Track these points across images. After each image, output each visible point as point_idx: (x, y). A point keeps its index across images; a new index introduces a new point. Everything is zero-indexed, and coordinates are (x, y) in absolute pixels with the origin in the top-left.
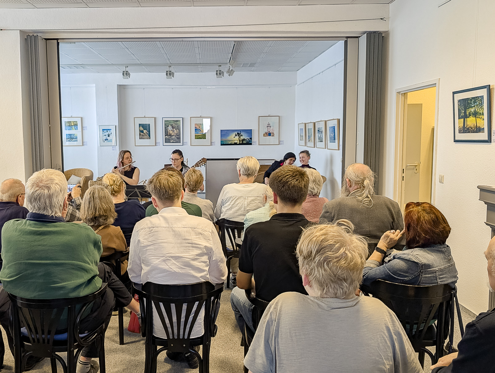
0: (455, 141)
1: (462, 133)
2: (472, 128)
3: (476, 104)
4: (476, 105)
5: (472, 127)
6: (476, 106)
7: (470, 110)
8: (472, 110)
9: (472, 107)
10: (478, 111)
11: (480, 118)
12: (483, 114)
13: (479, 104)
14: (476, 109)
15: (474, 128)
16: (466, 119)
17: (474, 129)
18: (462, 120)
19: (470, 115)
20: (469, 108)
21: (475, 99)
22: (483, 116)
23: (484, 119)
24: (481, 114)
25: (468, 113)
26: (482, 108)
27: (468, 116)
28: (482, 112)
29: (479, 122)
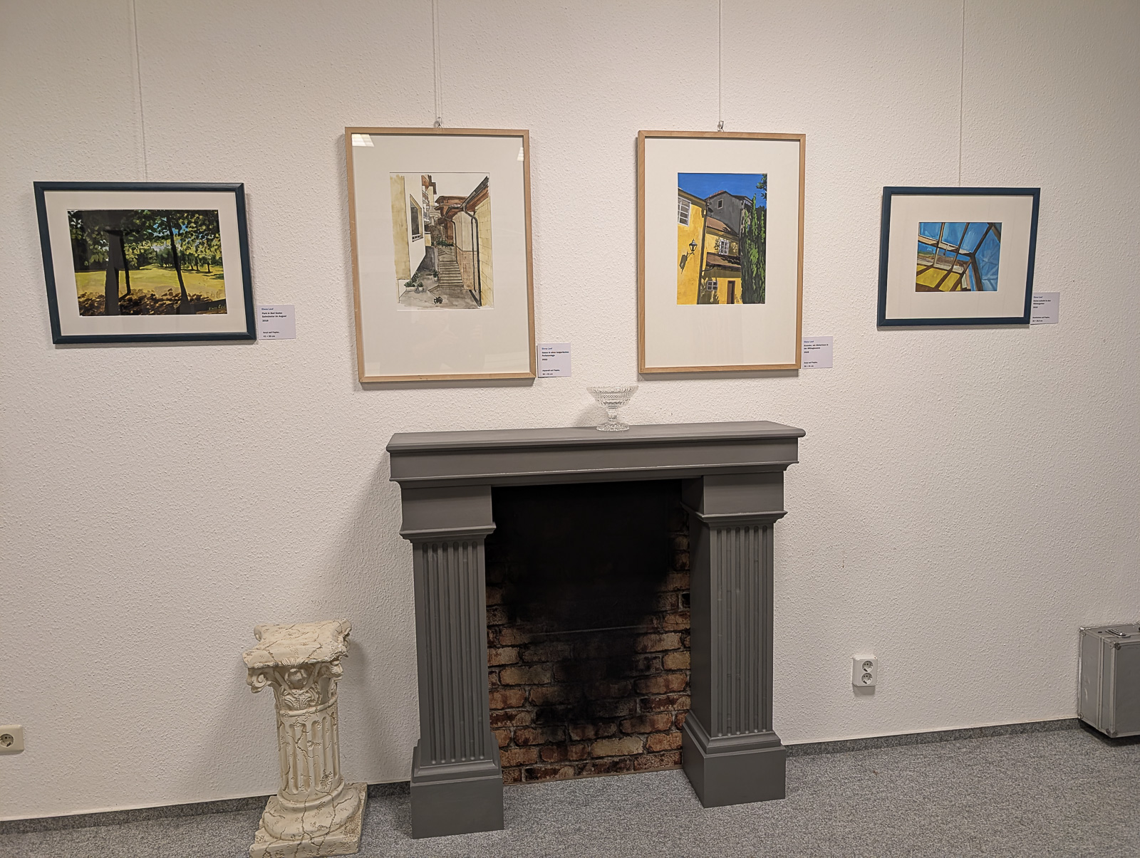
0: (60, 340)
1: (100, 314)
2: (156, 301)
3: (175, 231)
4: (180, 234)
5: (158, 296)
6: (177, 240)
7: (145, 245)
8: (158, 247)
9: (151, 238)
10: (192, 250)
11: (198, 271)
12: (218, 262)
13: (195, 232)
14: (178, 246)
15: (168, 300)
16: (122, 274)
17: (168, 302)
18: (101, 276)
19: (144, 260)
20: (138, 241)
21: (172, 218)
22: (218, 268)
23: (221, 277)
24: (204, 261)
25: (130, 255)
26: (210, 246)
27: (135, 262)
28: (214, 257)
29: (197, 284)
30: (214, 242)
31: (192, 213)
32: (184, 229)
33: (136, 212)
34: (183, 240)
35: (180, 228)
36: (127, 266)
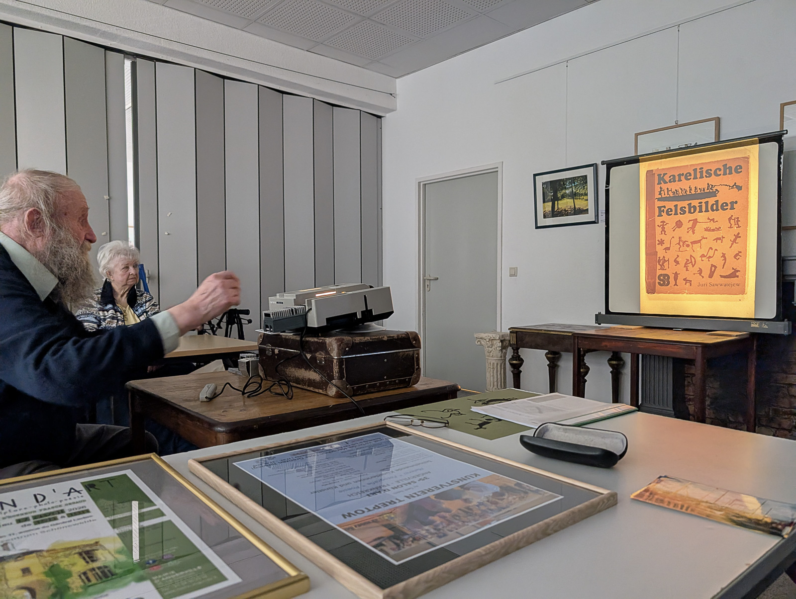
0: (538, 227)
1: (550, 217)
2: (566, 211)
3: (573, 185)
4: (575, 186)
5: (567, 209)
6: (574, 188)
7: (564, 191)
8: (568, 191)
9: (565, 188)
10: (578, 191)
11: (580, 199)
12: (586, 195)
13: (579, 184)
14: (574, 191)
16: (556, 202)
17: (570, 211)
18: (550, 204)
19: (563, 197)
20: (562, 190)
21: (573, 180)
22: (586, 197)
23: (587, 200)
24: (582, 194)
25: (559, 195)
26: (584, 189)
27: (560, 198)
28: (585, 192)
29: (580, 204)
30: (586, 187)
31: (579, 177)
32: (576, 183)
33: (561, 179)
34: (575, 188)
35: (575, 183)
36: (558, 199)
